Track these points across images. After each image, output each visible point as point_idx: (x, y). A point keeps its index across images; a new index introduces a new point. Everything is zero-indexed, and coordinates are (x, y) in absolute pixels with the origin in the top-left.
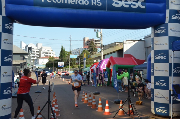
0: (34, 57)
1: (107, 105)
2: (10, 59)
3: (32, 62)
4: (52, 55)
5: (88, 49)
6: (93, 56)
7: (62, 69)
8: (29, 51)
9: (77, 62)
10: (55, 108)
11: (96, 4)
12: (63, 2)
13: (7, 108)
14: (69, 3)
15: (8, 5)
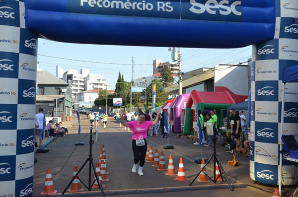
0: (77, 90)
1: (181, 165)
2: (32, 94)
3: (73, 97)
4: (104, 88)
5: (159, 78)
6: (167, 90)
7: (119, 109)
8: (69, 80)
9: (142, 98)
10: (101, 169)
11: (165, 9)
12: (112, 7)
13: (26, 168)
14: (122, 7)
15: (29, 11)
